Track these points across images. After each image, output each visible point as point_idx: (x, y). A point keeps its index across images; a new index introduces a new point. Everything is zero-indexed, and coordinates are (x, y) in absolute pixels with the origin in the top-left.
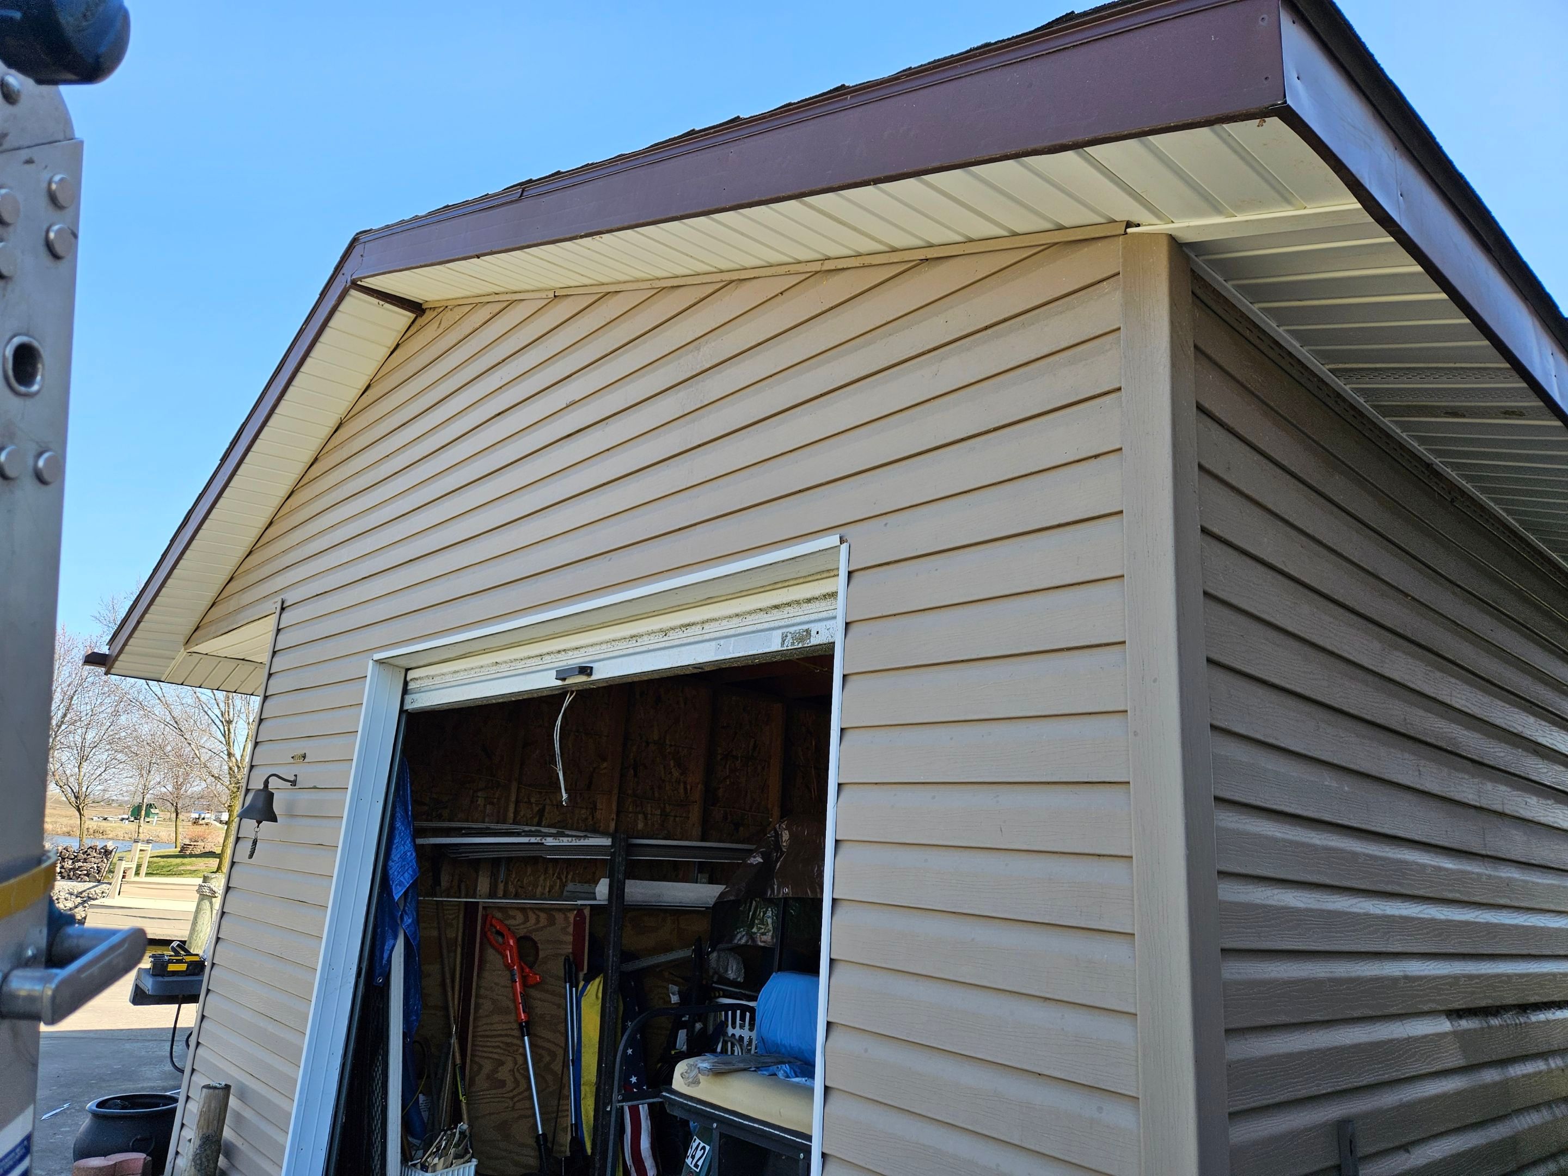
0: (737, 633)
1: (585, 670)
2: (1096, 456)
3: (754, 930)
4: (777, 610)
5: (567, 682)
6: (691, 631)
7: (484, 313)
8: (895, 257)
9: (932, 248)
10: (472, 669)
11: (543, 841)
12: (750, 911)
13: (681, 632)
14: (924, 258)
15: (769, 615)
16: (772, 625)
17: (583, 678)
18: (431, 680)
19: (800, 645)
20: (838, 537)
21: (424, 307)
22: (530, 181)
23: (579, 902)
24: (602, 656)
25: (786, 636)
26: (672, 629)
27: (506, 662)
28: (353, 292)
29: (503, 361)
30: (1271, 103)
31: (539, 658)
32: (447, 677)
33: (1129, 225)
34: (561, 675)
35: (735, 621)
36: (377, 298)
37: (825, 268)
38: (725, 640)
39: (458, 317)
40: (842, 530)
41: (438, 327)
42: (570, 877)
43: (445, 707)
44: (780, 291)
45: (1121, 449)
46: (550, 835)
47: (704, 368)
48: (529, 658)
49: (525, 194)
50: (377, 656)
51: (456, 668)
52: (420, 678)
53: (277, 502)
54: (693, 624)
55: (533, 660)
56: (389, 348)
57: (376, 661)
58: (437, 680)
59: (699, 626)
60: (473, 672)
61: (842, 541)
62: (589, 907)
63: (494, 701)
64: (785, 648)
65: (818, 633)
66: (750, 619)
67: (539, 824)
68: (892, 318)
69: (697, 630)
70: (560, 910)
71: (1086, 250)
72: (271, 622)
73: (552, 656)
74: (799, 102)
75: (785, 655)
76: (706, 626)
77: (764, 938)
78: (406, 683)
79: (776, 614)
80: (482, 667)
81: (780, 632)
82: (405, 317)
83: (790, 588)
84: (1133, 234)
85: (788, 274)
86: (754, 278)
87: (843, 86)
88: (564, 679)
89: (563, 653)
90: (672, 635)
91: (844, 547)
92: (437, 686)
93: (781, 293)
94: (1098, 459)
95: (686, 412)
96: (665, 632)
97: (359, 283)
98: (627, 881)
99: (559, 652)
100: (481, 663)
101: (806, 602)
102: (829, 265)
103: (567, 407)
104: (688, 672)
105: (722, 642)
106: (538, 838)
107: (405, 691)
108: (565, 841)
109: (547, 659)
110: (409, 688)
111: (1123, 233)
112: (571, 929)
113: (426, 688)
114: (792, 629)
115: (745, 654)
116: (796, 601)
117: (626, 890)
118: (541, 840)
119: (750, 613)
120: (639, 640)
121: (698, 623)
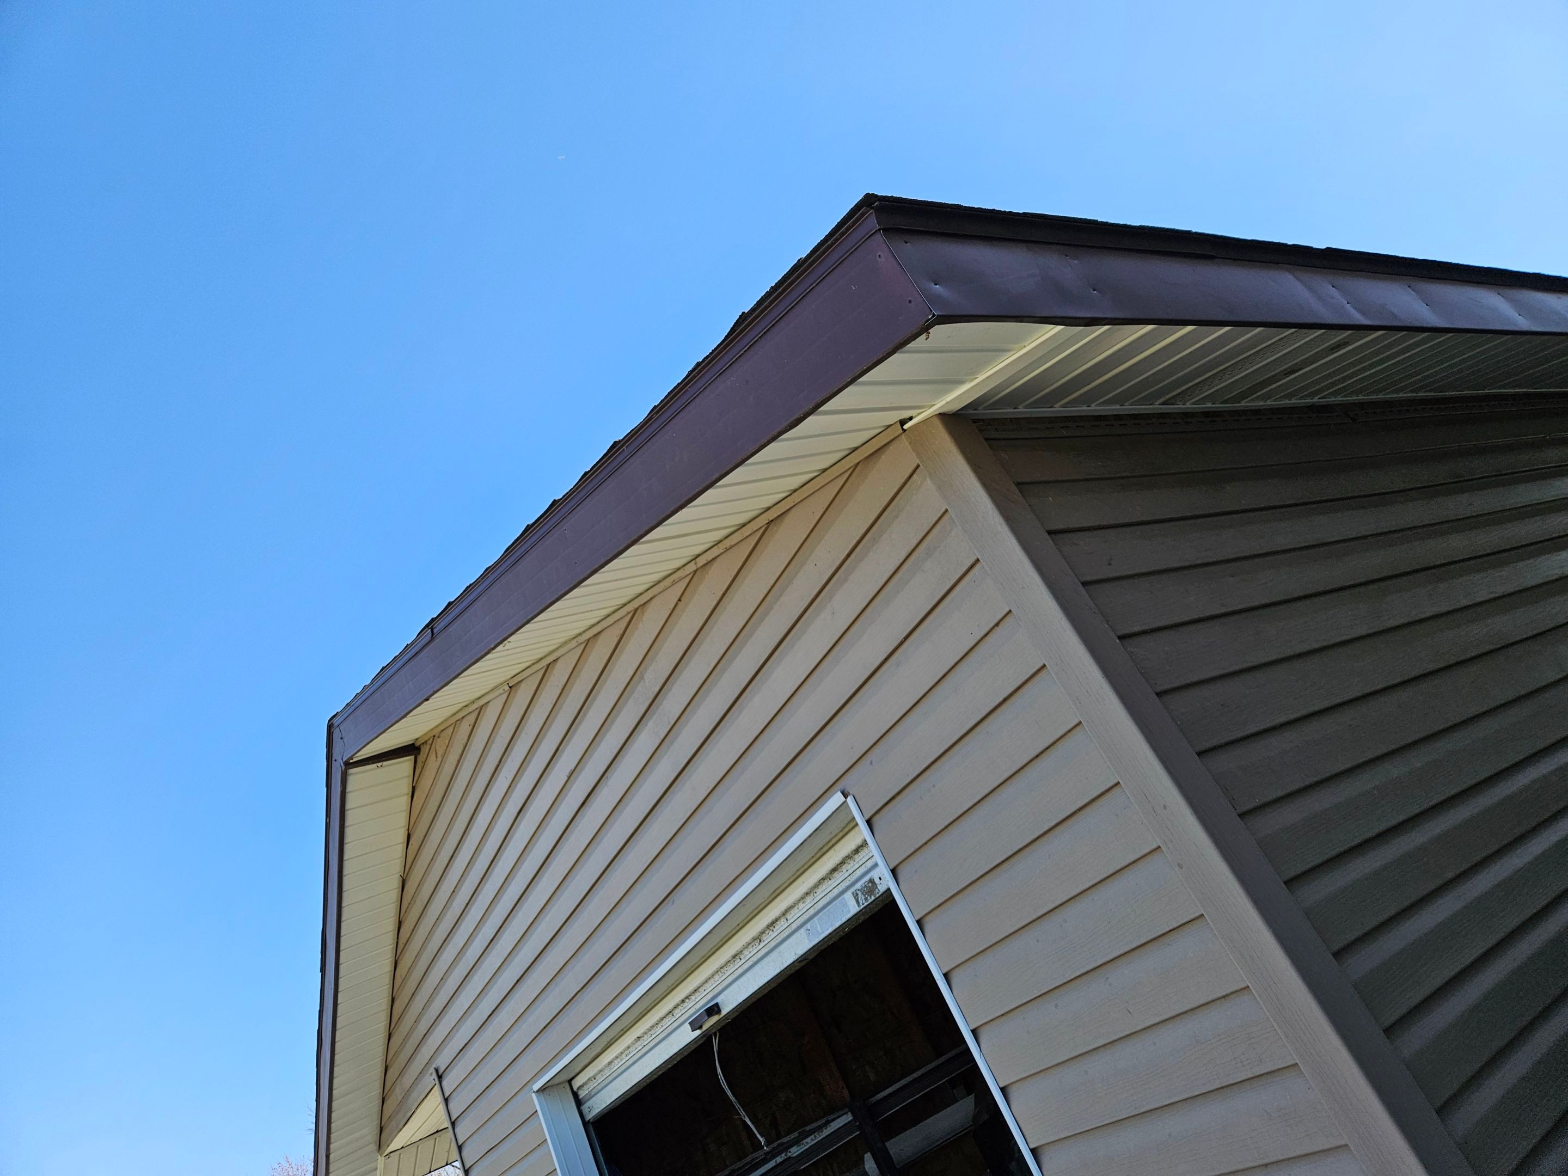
0: (816, 910)
1: (713, 1010)
2: (997, 625)
4: (836, 873)
5: (704, 1028)
6: (778, 927)
7: (465, 728)
8: (746, 531)
9: (769, 511)
10: (622, 1053)
11: (789, 1154)
13: (771, 932)
14: (767, 522)
15: (833, 880)
16: (840, 888)
17: (715, 1019)
18: (594, 1081)
19: (873, 898)
20: (839, 794)
21: (417, 745)
22: (433, 620)
24: (720, 988)
25: (857, 894)
26: (763, 932)
27: (645, 1033)
28: (351, 771)
29: (500, 761)
30: (925, 320)
31: (671, 1015)
32: (606, 1071)
33: (903, 422)
34: (695, 1025)
35: (809, 901)
36: (373, 763)
37: (700, 564)
38: (809, 923)
39: (447, 742)
40: (840, 785)
41: (437, 757)
43: (619, 1103)
44: (677, 599)
45: (1010, 611)
47: (655, 692)
49: (435, 631)
50: (536, 1087)
51: (609, 1060)
52: (584, 1084)
53: (387, 979)
54: (777, 920)
55: (666, 1020)
56: (408, 794)
57: (538, 1091)
58: (600, 1079)
59: (783, 920)
60: (624, 1056)
61: (845, 795)
63: (655, 1076)
64: (862, 907)
65: (880, 879)
66: (821, 892)
68: (773, 582)
69: (783, 923)
71: (885, 458)
72: (436, 1096)
73: (680, 1007)
74: (591, 469)
75: (866, 912)
76: (789, 916)
78: (575, 1095)
79: (839, 877)
80: (628, 1047)
81: (848, 896)
82: (405, 764)
83: (836, 847)
84: (910, 428)
85: (674, 583)
86: (651, 599)
87: (615, 442)
88: (700, 1027)
89: (687, 1000)
90: (766, 938)
91: (850, 800)
92: (603, 1085)
93: (680, 600)
94: (1000, 626)
95: (662, 738)
96: (758, 938)
97: (351, 761)
98: (887, 1144)
99: (683, 1001)
100: (626, 1045)
101: (855, 854)
102: (701, 561)
103: (569, 778)
104: (797, 968)
105: (808, 926)
106: (783, 1155)
107: (579, 1103)
108: (810, 1142)
109: (678, 1013)
110: (581, 1097)
111: (901, 431)
113: (595, 1091)
114: (858, 886)
115: (834, 928)
116: (846, 857)
117: (891, 1153)
118: (786, 1155)
119: (817, 886)
120: (742, 957)
121: (780, 917)
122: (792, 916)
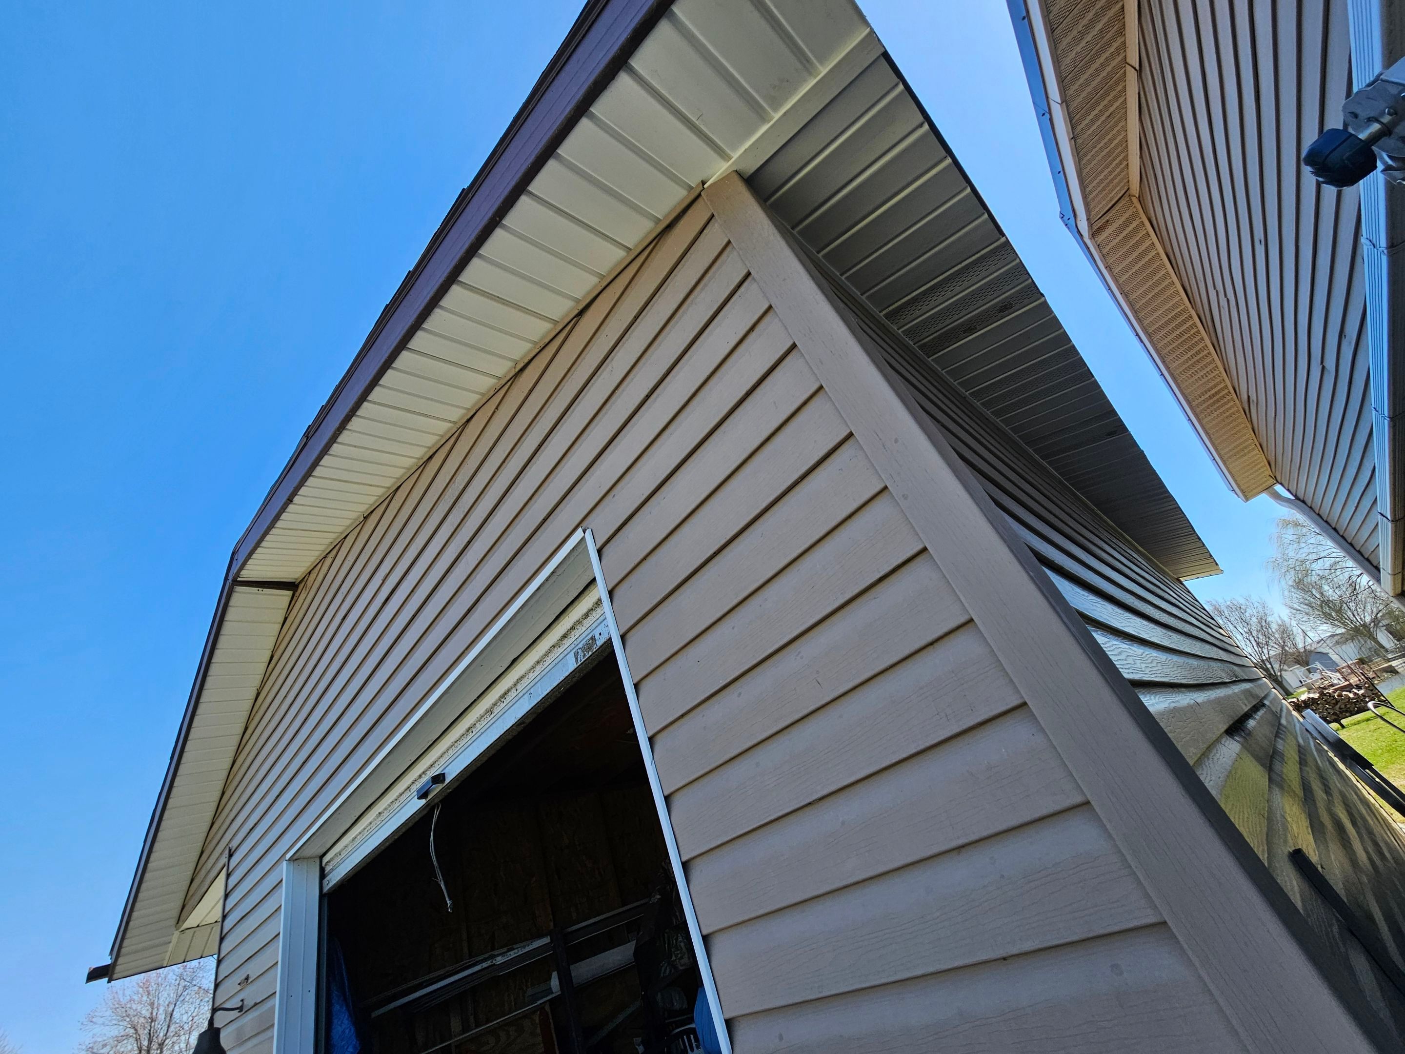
0: (542, 676)
1: (438, 779)
3: (674, 958)
4: (566, 639)
5: (430, 797)
6: (509, 698)
11: (494, 962)
12: (665, 944)
13: (501, 703)
14: (578, 312)
15: (561, 647)
16: (566, 653)
17: (438, 788)
18: (339, 855)
19: (590, 654)
20: (580, 530)
21: (297, 581)
23: (539, 1002)
24: (451, 760)
25: (578, 653)
26: (495, 704)
27: (386, 809)
31: (408, 791)
32: (349, 847)
33: (704, 183)
34: (421, 794)
35: (539, 669)
36: (256, 587)
38: (533, 688)
39: (318, 571)
40: (583, 524)
41: (306, 590)
42: (529, 984)
45: (770, 306)
46: (498, 955)
48: (401, 795)
50: (288, 856)
51: (353, 835)
52: (332, 859)
53: (224, 778)
54: (509, 691)
55: (404, 795)
56: (281, 622)
57: (288, 860)
58: (343, 854)
59: (514, 690)
60: (365, 831)
61: (585, 531)
62: (548, 1003)
64: (580, 663)
65: (600, 634)
66: (548, 659)
67: (493, 949)
69: (512, 693)
70: (525, 1016)
72: (222, 875)
73: (417, 783)
74: (440, 228)
75: (581, 668)
76: (518, 686)
77: (683, 961)
78: (322, 870)
79: (566, 642)
80: (371, 823)
81: (572, 653)
82: (283, 596)
83: (570, 615)
84: (710, 186)
85: (500, 388)
86: (478, 410)
87: (462, 189)
88: (426, 796)
89: (423, 776)
90: (497, 709)
91: (588, 535)
92: (344, 858)
93: (497, 408)
96: (490, 711)
97: (238, 580)
98: (572, 967)
99: (420, 776)
100: (369, 820)
101: (586, 618)
104: (515, 733)
105: (532, 691)
106: (489, 962)
107: (322, 877)
108: (512, 954)
109: (413, 787)
110: (325, 872)
111: (703, 190)
112: (538, 1031)
113: (336, 865)
114: (580, 646)
115: (552, 687)
116: (577, 621)
117: (573, 975)
118: (492, 962)
119: (547, 654)
120: (474, 730)
121: (512, 688)
122: (520, 687)
